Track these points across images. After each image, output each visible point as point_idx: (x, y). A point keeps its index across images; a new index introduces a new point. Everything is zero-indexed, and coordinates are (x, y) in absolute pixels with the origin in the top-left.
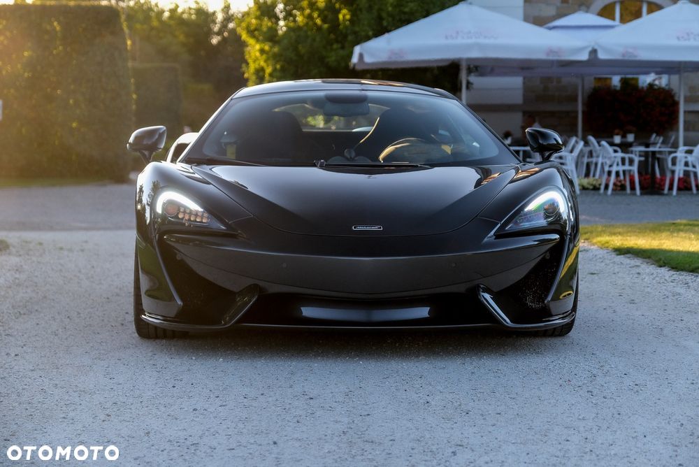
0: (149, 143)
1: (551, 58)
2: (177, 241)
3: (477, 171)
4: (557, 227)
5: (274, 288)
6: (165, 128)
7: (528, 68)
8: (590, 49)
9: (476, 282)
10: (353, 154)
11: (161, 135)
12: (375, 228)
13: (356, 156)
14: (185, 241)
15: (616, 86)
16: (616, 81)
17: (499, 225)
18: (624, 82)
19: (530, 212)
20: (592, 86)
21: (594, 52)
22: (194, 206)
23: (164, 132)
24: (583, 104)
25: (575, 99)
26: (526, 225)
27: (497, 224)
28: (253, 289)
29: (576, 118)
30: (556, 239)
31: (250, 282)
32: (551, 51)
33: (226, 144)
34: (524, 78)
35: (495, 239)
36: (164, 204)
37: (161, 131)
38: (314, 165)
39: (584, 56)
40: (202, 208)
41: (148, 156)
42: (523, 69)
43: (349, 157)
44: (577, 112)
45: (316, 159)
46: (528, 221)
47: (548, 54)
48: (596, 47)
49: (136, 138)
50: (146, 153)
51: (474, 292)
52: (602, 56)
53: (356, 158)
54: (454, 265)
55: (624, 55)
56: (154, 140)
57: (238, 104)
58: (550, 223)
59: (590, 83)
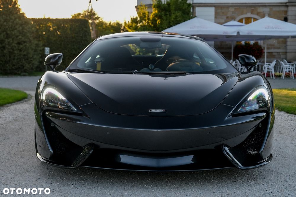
0: (53, 61)
1: (225, 34)
2: (53, 117)
3: (218, 77)
4: (266, 109)
5: (103, 146)
6: (62, 54)
7: (217, 38)
8: (237, 32)
9: (222, 143)
10: (153, 67)
11: (60, 57)
12: (162, 111)
13: (154, 68)
14: (58, 117)
15: (243, 44)
16: (243, 43)
17: (234, 109)
18: (245, 43)
19: (250, 101)
20: (236, 44)
21: (238, 33)
22: (61, 96)
23: (61, 56)
24: (233, 50)
25: (231, 48)
26: (248, 109)
27: (233, 108)
28: (91, 145)
29: (231, 54)
30: (264, 116)
31: (89, 141)
32: (224, 32)
33: (97, 62)
34: (215, 42)
35: (232, 117)
36: (46, 95)
37: (60, 55)
38: (132, 73)
39: (235, 34)
40: (65, 98)
41: (53, 68)
42: (215, 38)
43: (151, 68)
44: (231, 52)
45: (133, 70)
46: (250, 106)
47: (224, 33)
48: (239, 31)
49: (48, 58)
50: (52, 66)
51: (220, 148)
52: (241, 34)
53: (155, 69)
54: (208, 134)
55: (248, 33)
56: (56, 60)
57: (98, 43)
58: (261, 107)
59: (235, 43)
